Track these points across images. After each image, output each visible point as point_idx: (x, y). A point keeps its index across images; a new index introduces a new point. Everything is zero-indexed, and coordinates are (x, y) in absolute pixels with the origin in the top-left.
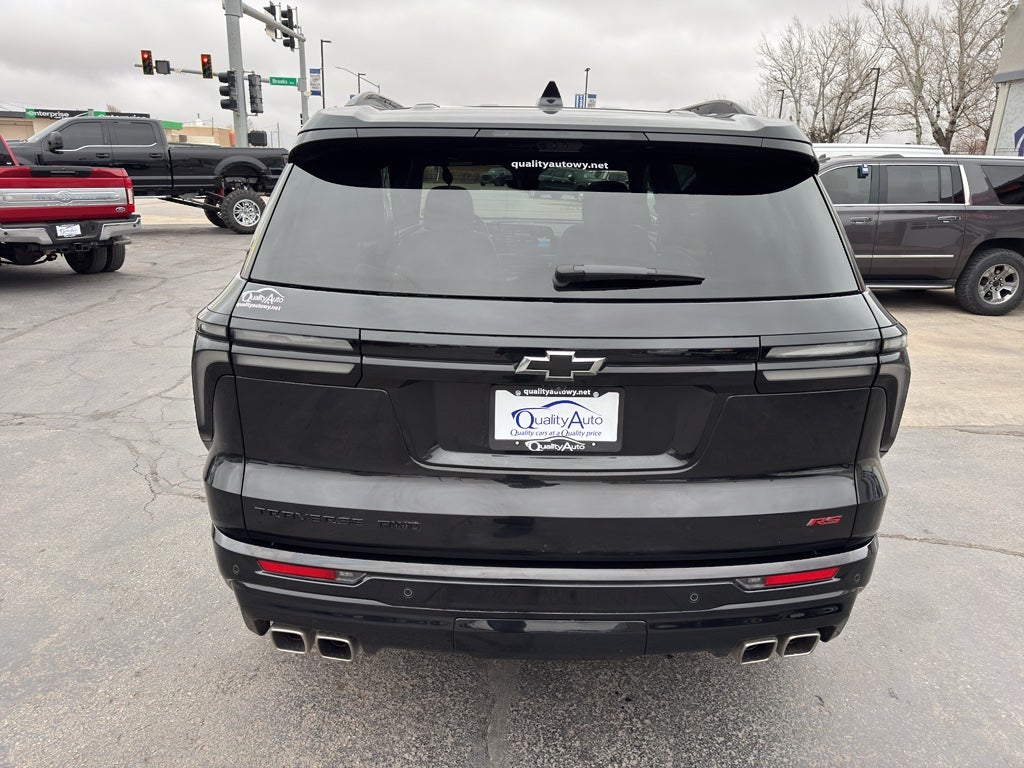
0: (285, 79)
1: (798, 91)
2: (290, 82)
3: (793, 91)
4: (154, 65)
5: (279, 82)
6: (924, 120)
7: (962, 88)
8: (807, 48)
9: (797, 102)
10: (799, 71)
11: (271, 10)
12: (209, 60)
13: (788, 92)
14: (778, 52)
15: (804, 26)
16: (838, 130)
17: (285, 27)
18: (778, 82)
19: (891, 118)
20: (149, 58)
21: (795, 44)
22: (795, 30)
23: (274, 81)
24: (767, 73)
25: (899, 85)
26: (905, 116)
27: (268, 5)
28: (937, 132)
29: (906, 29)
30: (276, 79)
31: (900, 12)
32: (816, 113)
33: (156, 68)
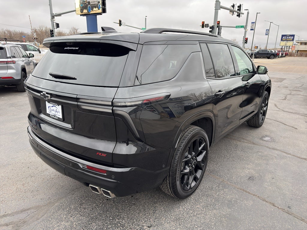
0: (240, 26)
2: (242, 27)
4: (205, 25)
5: (239, 27)
11: (233, 6)
12: (219, 22)
17: (238, 11)
20: (204, 24)
23: (237, 27)
27: (232, 5)
30: (238, 26)
33: (205, 26)
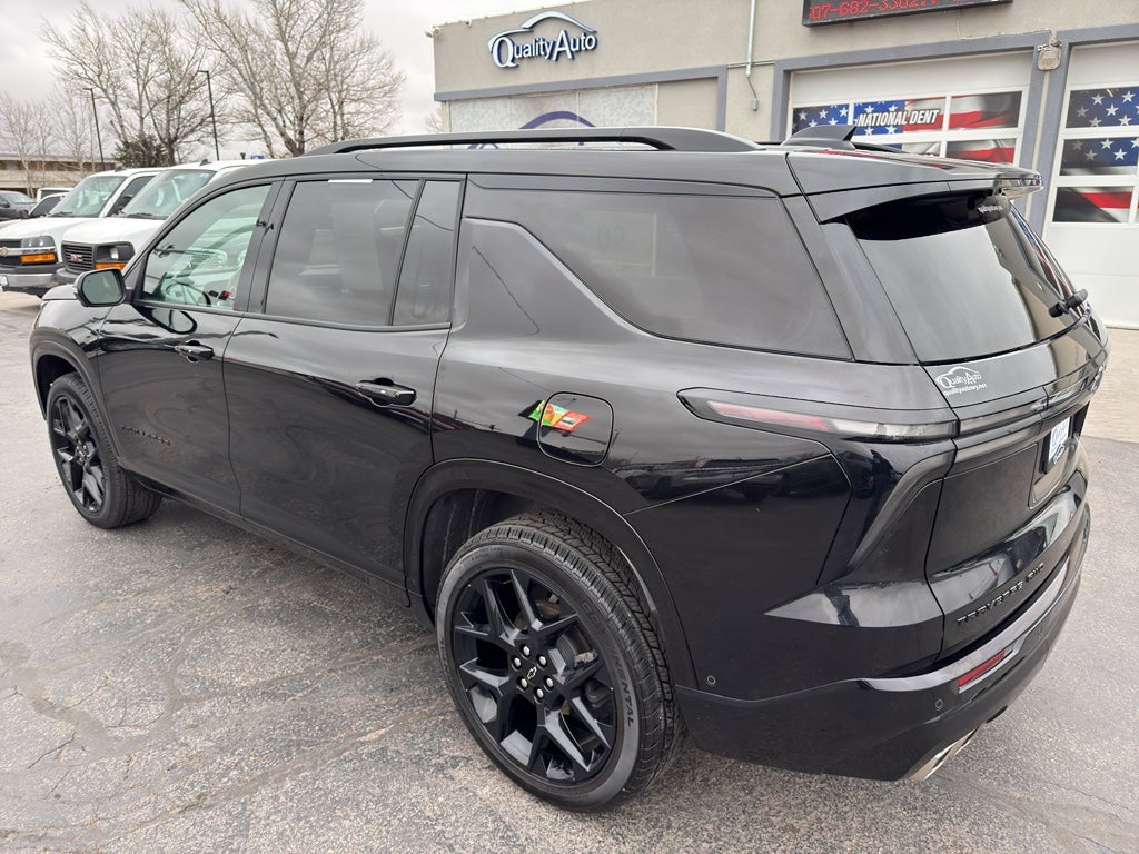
1: (110, 91)
3: (105, 91)
6: (271, 129)
7: (300, 98)
8: (108, 39)
9: (114, 104)
10: (104, 67)
13: (98, 91)
14: (71, 42)
15: (98, 14)
16: (176, 138)
18: (81, 78)
19: (229, 126)
21: (92, 35)
22: (87, 17)
24: (64, 67)
25: (230, 91)
26: (249, 125)
28: (289, 143)
29: (229, 31)
31: (217, 12)
32: (142, 119)
